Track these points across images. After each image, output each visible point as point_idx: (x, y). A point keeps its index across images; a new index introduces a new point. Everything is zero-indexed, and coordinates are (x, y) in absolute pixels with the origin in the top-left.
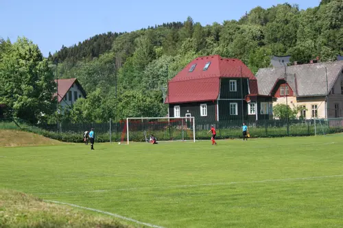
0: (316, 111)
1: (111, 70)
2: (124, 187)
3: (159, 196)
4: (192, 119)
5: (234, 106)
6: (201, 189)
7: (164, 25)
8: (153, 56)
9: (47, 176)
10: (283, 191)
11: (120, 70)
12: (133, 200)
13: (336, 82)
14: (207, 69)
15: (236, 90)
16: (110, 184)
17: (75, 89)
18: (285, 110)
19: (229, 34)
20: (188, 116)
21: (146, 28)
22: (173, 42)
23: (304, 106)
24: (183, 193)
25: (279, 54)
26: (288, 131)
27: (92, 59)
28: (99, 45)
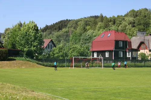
1: (67, 36)
2: (71, 87)
3: (86, 91)
4: (102, 58)
5: (121, 53)
6: (105, 89)
7: (91, 17)
8: (85, 30)
9: (37, 81)
10: (141, 91)
11: (71, 36)
12: (74, 93)
14: (109, 36)
15: (122, 46)
16: (65, 86)
17: (51, 44)
18: (143, 55)
20: (100, 57)
21: (83, 18)
22: (95, 24)
24: (97, 91)
25: (142, 31)
26: (145, 65)
27: (59, 31)
28: (62, 25)
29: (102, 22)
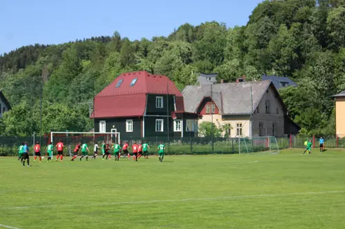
0: (241, 129)
1: (37, 83)
2: (44, 204)
3: (80, 214)
4: (118, 134)
5: (160, 122)
6: (122, 207)
7: (93, 39)
8: (79, 69)
10: (204, 210)
11: (46, 83)
12: (52, 218)
13: (261, 101)
14: (134, 85)
15: (162, 106)
16: (30, 201)
18: (211, 128)
19: (158, 50)
21: (74, 41)
22: (101, 57)
23: (229, 125)
24: (104, 211)
25: (207, 72)
26: (213, 149)
27: (18, 70)
28: (25, 57)
29: (119, 51)
